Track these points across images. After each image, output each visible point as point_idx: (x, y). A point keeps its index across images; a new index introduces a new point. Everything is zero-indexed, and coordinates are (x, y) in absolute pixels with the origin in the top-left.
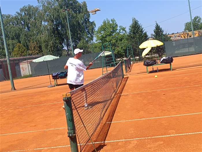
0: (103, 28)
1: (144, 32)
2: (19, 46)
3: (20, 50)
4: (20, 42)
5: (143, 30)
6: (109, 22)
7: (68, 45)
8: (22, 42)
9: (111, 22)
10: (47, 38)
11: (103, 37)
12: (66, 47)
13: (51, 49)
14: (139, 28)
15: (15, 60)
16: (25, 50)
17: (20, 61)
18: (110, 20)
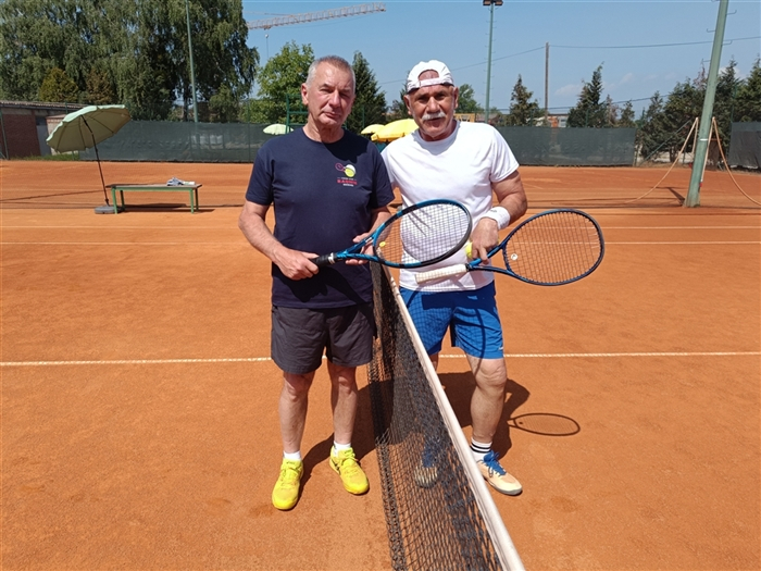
0: (280, 64)
1: (378, 93)
2: (58, 76)
3: (61, 85)
4: (62, 67)
5: (377, 87)
6: (296, 51)
7: (187, 96)
8: (67, 67)
9: (301, 53)
10: (133, 66)
11: (278, 88)
12: (182, 98)
13: (140, 95)
14: (367, 80)
15: (39, 109)
16: (73, 88)
17: (52, 113)
18: (301, 47)
